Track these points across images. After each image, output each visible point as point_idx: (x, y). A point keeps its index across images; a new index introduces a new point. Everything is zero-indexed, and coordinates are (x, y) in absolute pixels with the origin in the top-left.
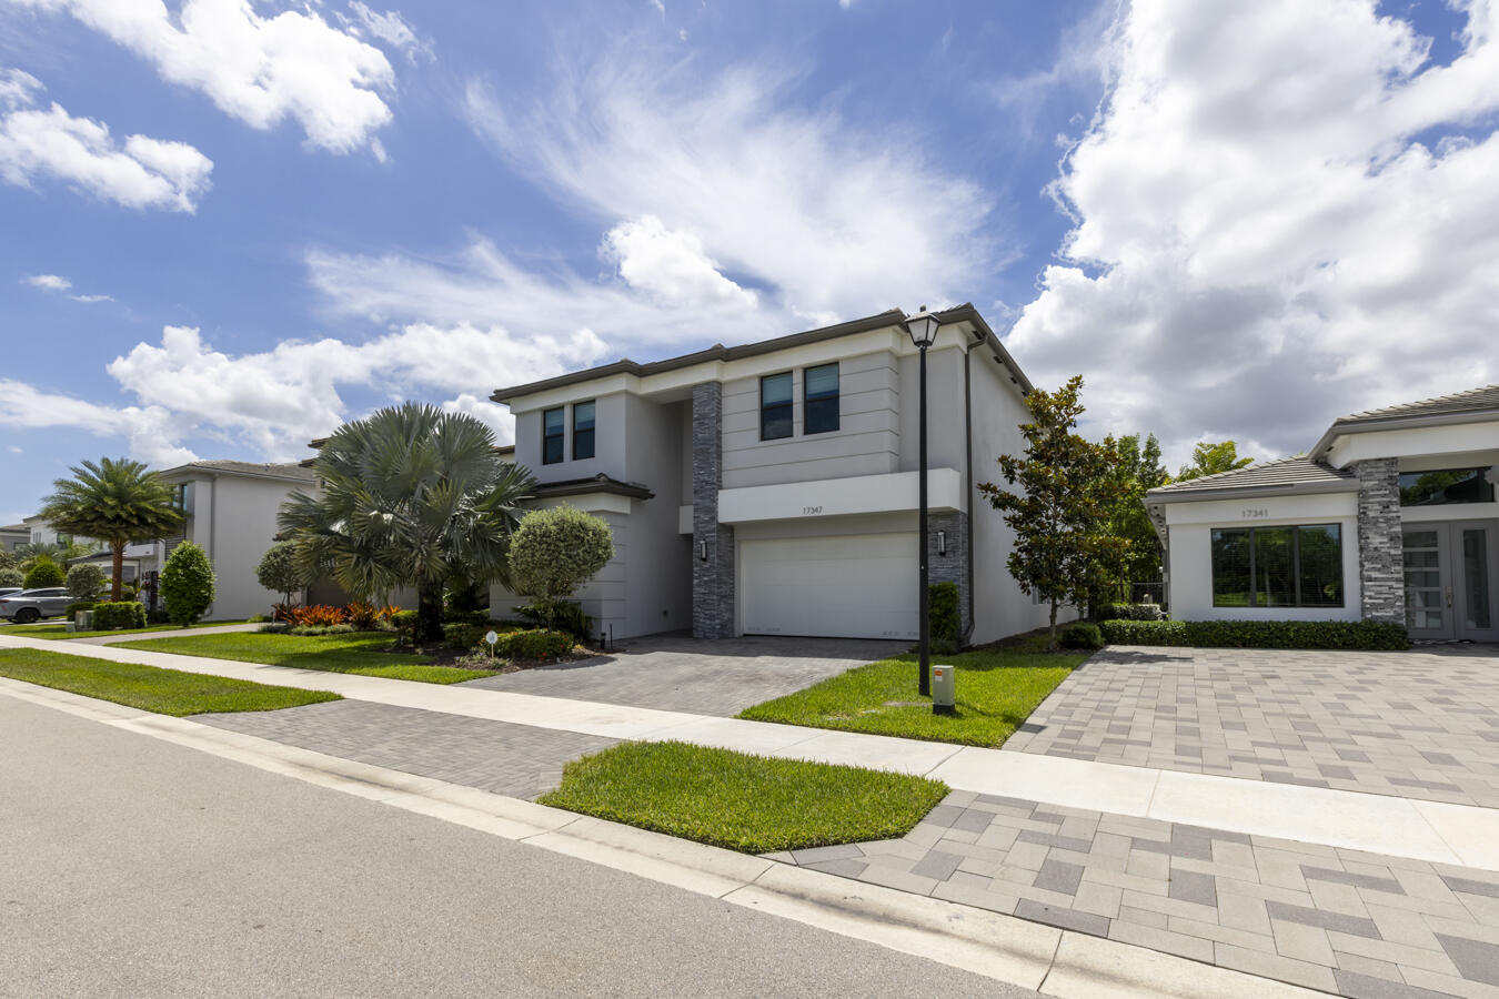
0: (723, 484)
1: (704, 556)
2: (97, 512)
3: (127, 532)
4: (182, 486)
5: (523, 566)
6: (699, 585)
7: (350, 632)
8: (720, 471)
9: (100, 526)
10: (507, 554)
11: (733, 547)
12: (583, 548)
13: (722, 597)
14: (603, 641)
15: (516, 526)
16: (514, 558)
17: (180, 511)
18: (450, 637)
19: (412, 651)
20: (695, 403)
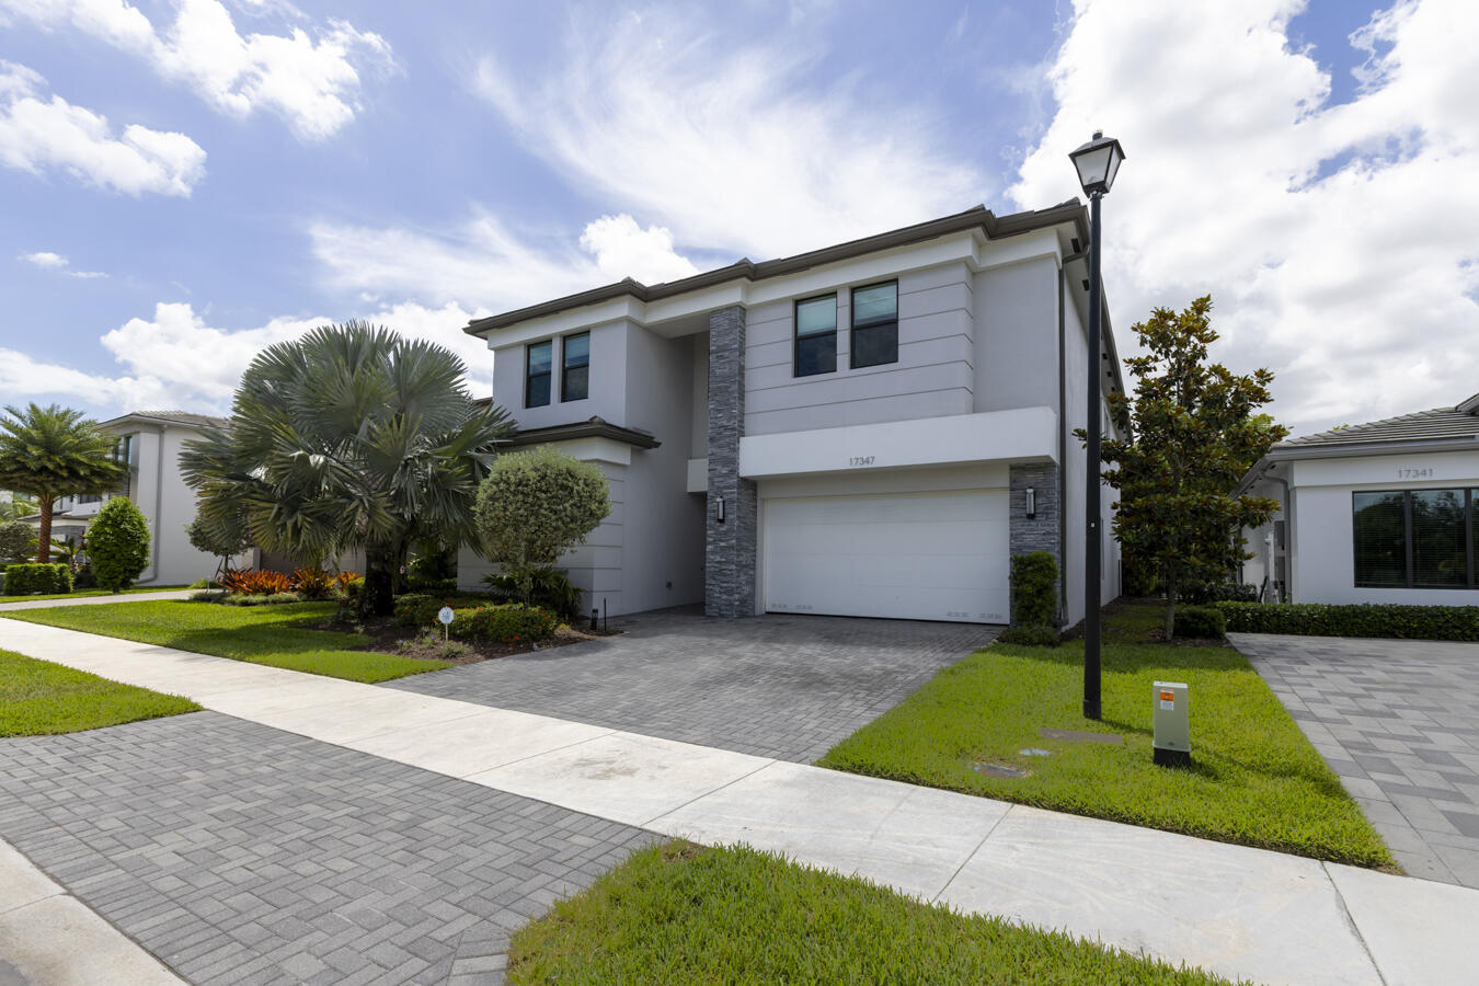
0: (746, 430)
1: (721, 517)
2: (19, 462)
3: (54, 485)
4: (128, 438)
5: (492, 523)
6: (713, 552)
7: (296, 601)
8: (742, 414)
9: (21, 477)
10: (473, 508)
11: (755, 507)
12: (571, 502)
13: (742, 567)
14: (594, 621)
15: (486, 473)
16: (482, 514)
17: (124, 465)
18: (400, 612)
19: (350, 629)
20: (712, 333)
